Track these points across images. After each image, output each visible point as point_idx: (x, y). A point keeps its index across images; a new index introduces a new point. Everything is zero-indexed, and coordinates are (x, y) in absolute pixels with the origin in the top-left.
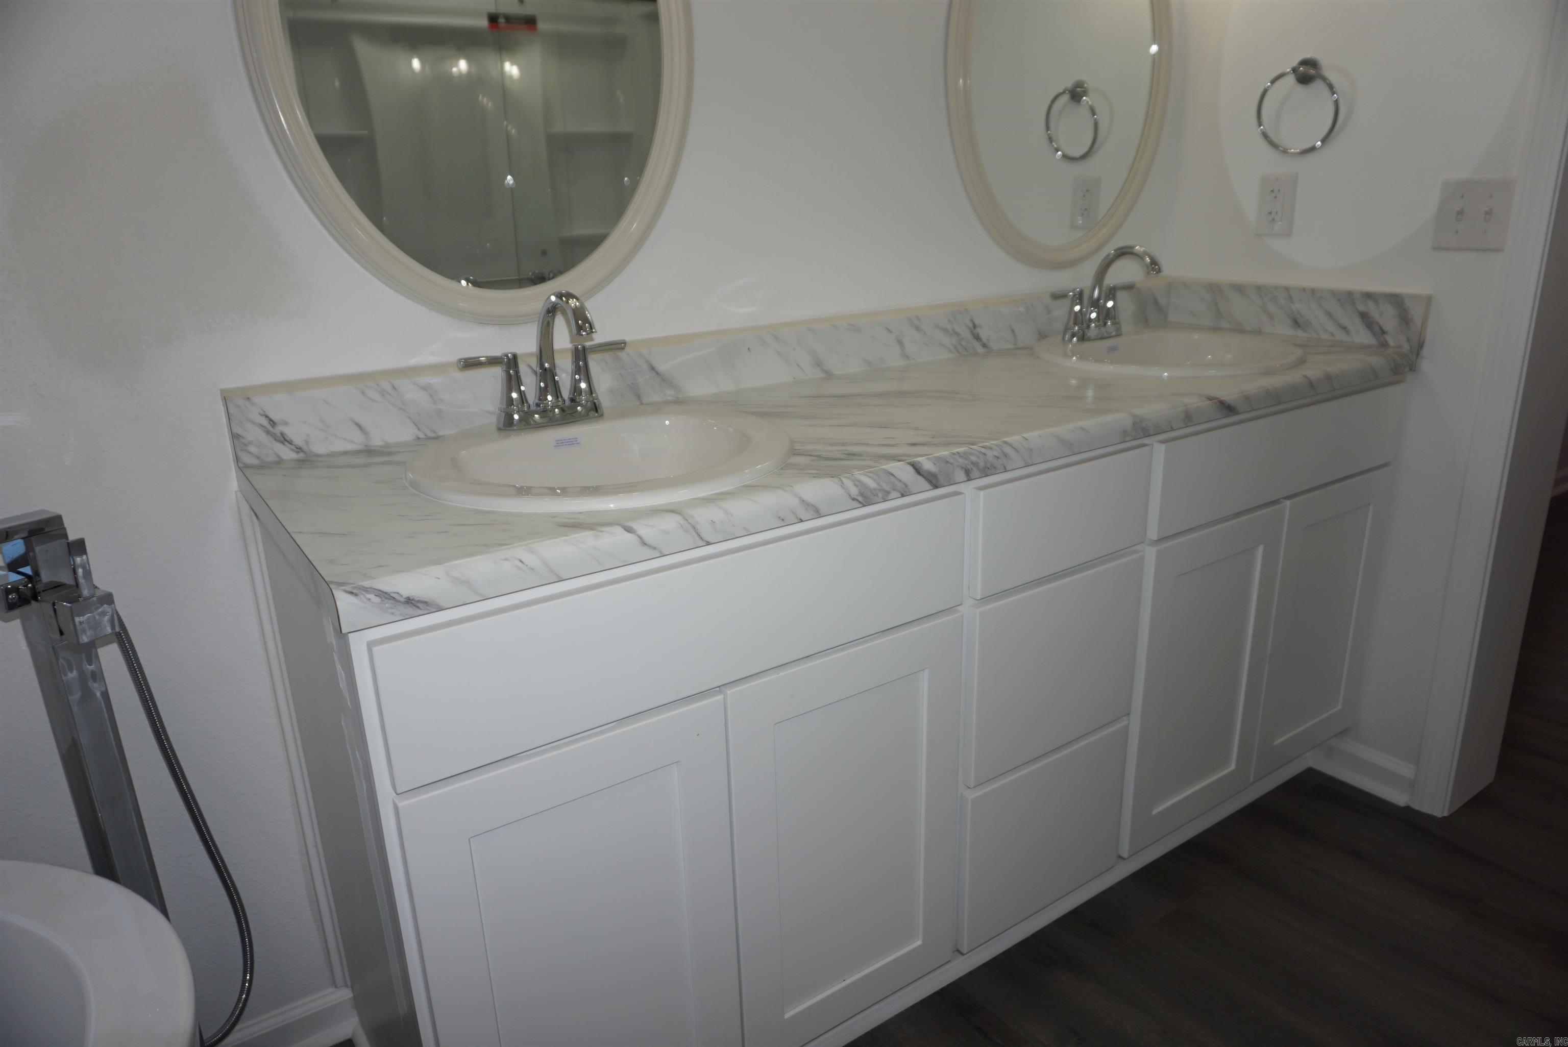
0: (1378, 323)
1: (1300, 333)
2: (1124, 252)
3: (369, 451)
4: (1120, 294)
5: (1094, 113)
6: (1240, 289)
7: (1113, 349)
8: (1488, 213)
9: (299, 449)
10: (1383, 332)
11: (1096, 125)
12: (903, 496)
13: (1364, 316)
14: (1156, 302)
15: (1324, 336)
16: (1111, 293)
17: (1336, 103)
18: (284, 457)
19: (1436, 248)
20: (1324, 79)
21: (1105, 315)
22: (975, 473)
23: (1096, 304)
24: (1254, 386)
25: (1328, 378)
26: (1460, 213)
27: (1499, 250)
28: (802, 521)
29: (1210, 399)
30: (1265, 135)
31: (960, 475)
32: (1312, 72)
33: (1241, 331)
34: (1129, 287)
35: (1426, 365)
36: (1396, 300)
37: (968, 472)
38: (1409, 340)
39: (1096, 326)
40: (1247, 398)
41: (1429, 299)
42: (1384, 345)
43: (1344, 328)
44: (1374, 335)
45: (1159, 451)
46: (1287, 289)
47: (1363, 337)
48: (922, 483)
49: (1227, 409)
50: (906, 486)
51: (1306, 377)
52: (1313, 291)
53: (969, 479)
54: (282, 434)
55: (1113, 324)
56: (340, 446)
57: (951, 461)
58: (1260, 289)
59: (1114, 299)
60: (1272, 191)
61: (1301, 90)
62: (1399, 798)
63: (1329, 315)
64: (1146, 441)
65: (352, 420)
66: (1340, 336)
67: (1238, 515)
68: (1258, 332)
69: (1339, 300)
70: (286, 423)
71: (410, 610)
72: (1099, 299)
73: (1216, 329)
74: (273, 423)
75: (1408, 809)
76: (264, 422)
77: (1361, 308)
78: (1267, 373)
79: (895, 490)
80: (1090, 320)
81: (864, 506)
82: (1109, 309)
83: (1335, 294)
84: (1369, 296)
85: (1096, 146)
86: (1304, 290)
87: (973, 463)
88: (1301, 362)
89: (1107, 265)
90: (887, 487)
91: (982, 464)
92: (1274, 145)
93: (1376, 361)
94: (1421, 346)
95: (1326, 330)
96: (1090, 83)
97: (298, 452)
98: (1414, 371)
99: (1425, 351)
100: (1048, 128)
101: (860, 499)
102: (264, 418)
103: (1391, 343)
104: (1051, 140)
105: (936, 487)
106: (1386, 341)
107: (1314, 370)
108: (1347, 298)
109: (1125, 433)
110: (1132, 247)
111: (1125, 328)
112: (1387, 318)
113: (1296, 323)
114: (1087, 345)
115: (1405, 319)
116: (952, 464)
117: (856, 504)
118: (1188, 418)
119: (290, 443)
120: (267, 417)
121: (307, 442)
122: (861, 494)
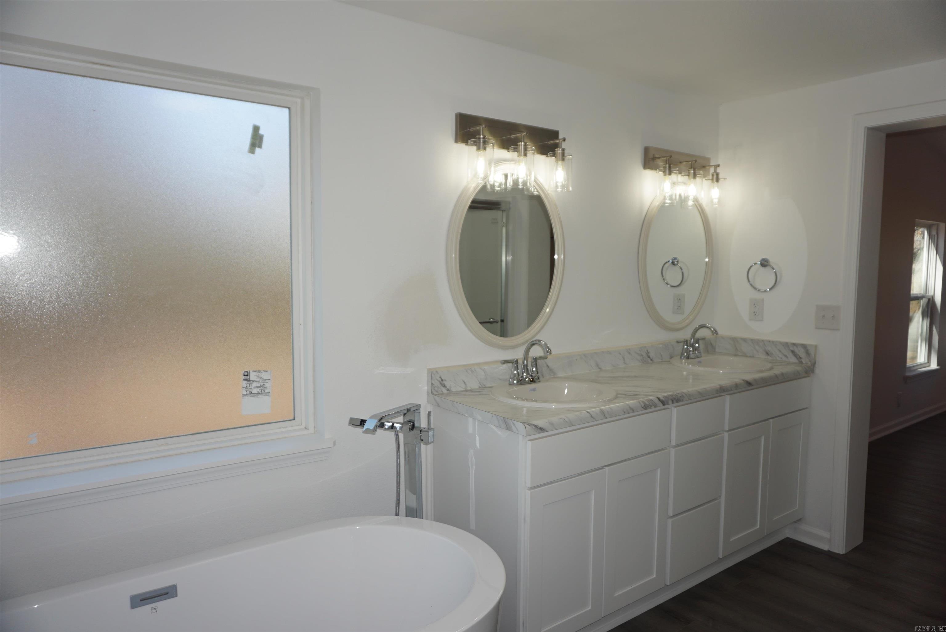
0: (798, 355)
1: (769, 357)
2: (703, 326)
3: (466, 391)
4: (700, 342)
5: (681, 269)
6: (745, 340)
7: (700, 362)
8: (833, 317)
9: (448, 390)
10: (801, 358)
11: (683, 273)
12: (655, 407)
13: (793, 352)
14: (711, 344)
15: (778, 359)
16: (697, 341)
17: (776, 273)
18: (444, 392)
19: (817, 328)
20: (770, 266)
21: (695, 349)
22: (675, 401)
23: (693, 346)
24: (757, 376)
25: (782, 374)
26: (824, 316)
27: (838, 330)
28: (629, 413)
29: (743, 380)
30: (751, 285)
31: (670, 402)
32: (766, 263)
33: (745, 356)
34: (704, 339)
35: (817, 370)
36: (804, 346)
37: (673, 401)
38: (810, 361)
39: (692, 354)
40: (755, 380)
41: (816, 347)
42: (801, 362)
43: (786, 356)
44: (797, 359)
45: (728, 398)
46: (763, 341)
47: (793, 359)
48: (661, 404)
49: (749, 383)
50: (656, 404)
51: (775, 374)
52: (773, 342)
53: (673, 403)
54: (444, 384)
55: (698, 353)
56: (460, 389)
57: (668, 397)
58: (752, 340)
59: (698, 344)
60: (755, 304)
61: (762, 268)
62: (825, 547)
63: (780, 351)
64: (723, 394)
65: (463, 380)
66: (784, 359)
67: (754, 424)
68: (752, 357)
69: (783, 346)
70: (446, 380)
71: (540, 431)
72: (693, 343)
73: (736, 355)
74: (442, 380)
75: (829, 551)
76: (440, 380)
77: (792, 349)
78: (761, 371)
79: (654, 405)
80: (690, 351)
81: (645, 410)
82: (696, 347)
83: (781, 343)
84: (794, 344)
85: (683, 282)
86: (770, 341)
87: (674, 398)
88: (771, 368)
89: (696, 330)
90: (651, 404)
91: (676, 398)
92: (755, 288)
93: (798, 368)
94: (815, 363)
95: (779, 357)
96: (680, 259)
97: (447, 390)
98: (813, 372)
99: (816, 366)
100: (662, 275)
101: (644, 407)
102: (440, 378)
103: (804, 362)
104: (664, 279)
105: (664, 405)
106: (802, 361)
107: (777, 371)
108: (786, 345)
109: (717, 391)
110: (706, 324)
111: (703, 354)
112: (801, 352)
113: (767, 354)
114: (689, 361)
115: (808, 353)
116: (668, 398)
117: (643, 409)
118: (737, 386)
119: (446, 387)
120: (441, 378)
121: (450, 387)
122: (645, 406)
